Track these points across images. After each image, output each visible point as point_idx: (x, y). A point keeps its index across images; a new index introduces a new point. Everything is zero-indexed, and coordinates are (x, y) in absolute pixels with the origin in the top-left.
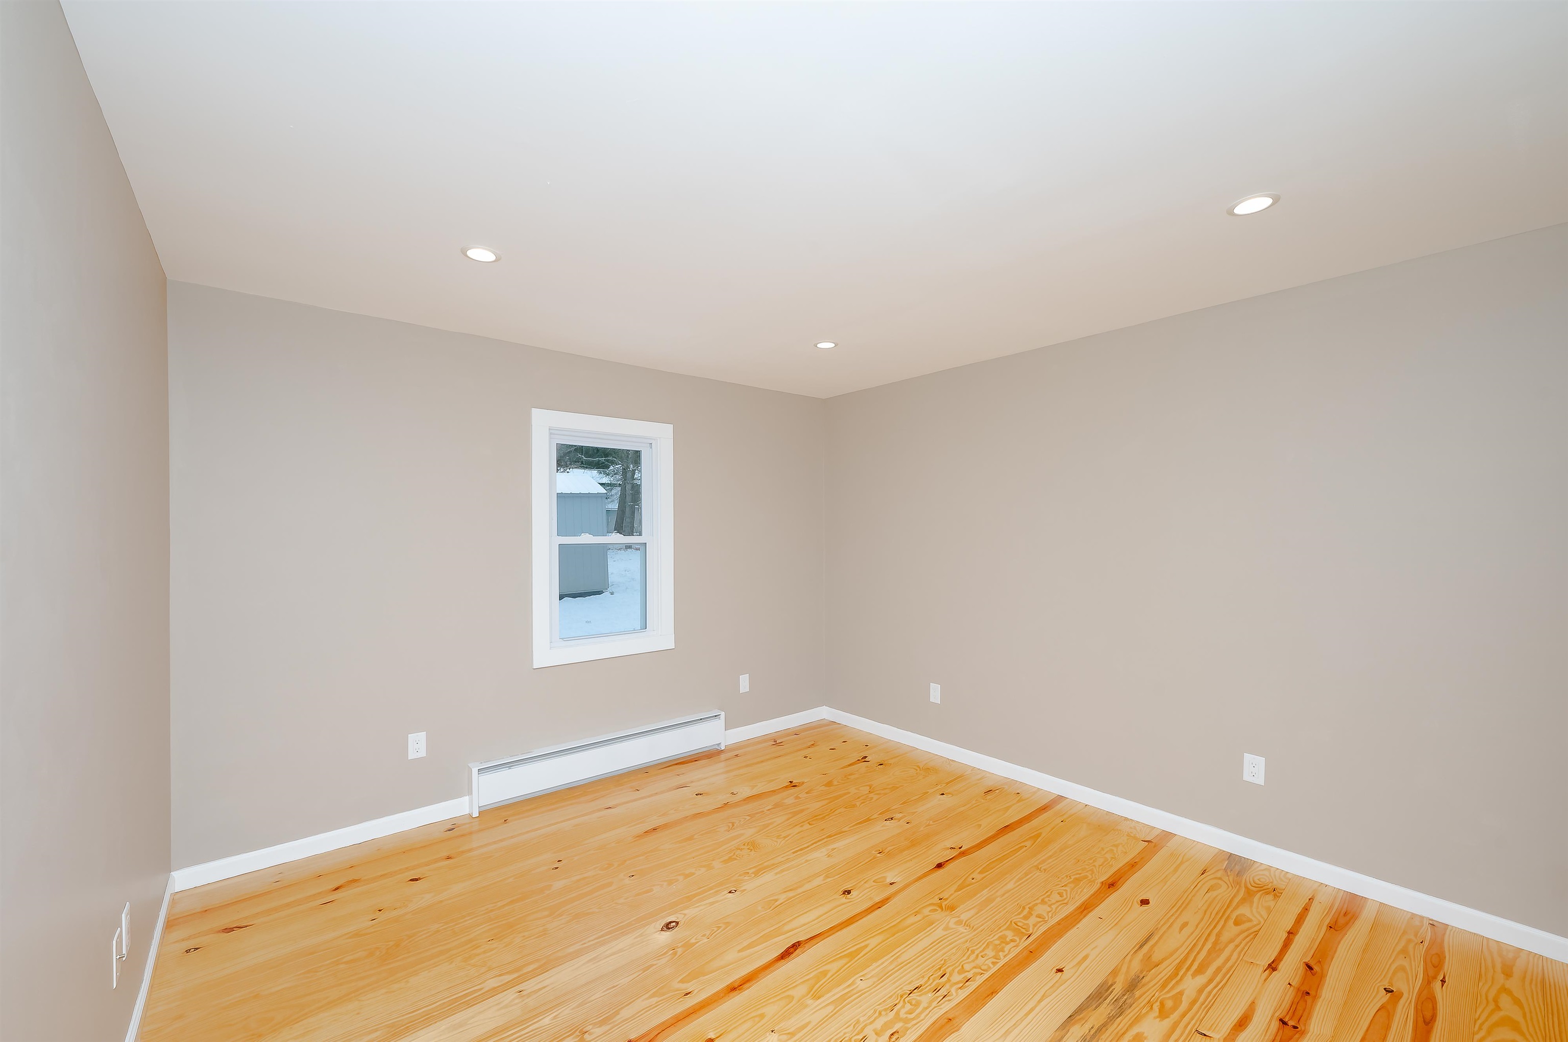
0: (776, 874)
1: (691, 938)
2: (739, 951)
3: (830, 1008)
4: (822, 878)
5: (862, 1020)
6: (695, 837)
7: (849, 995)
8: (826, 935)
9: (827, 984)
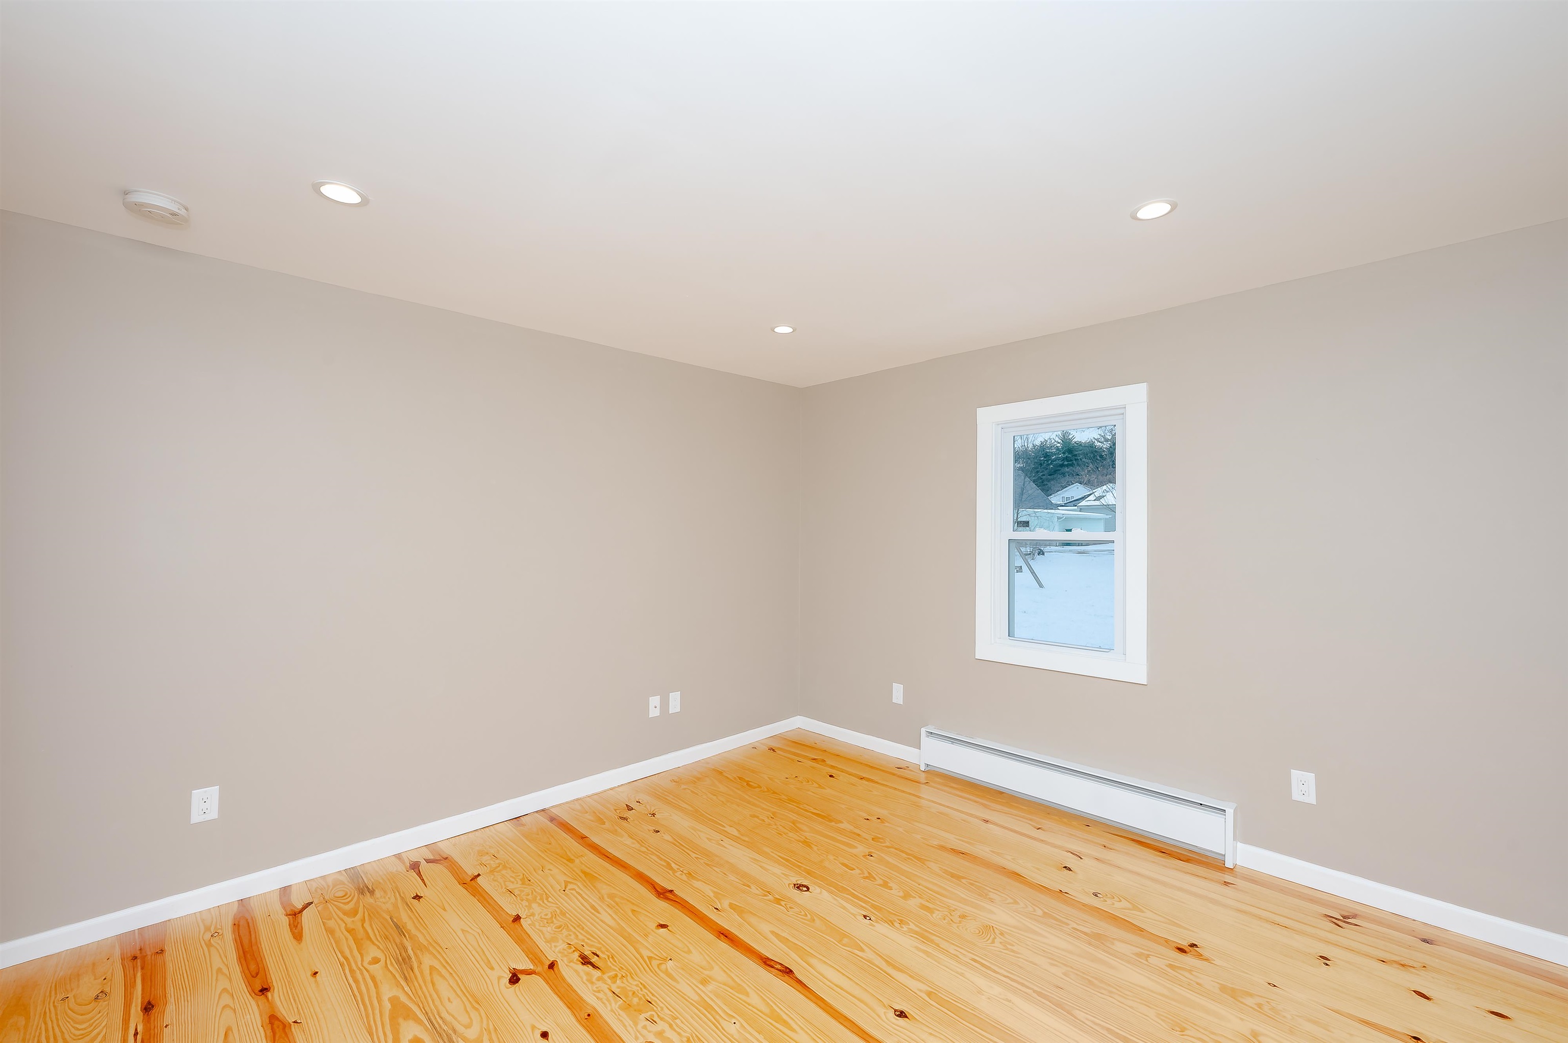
0: (917, 948)
1: (784, 901)
2: (772, 932)
3: (696, 998)
4: (924, 987)
5: (678, 1021)
6: (963, 881)
7: (713, 1012)
8: (811, 996)
9: (729, 996)
